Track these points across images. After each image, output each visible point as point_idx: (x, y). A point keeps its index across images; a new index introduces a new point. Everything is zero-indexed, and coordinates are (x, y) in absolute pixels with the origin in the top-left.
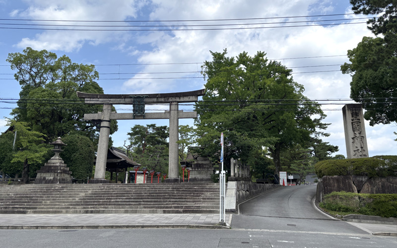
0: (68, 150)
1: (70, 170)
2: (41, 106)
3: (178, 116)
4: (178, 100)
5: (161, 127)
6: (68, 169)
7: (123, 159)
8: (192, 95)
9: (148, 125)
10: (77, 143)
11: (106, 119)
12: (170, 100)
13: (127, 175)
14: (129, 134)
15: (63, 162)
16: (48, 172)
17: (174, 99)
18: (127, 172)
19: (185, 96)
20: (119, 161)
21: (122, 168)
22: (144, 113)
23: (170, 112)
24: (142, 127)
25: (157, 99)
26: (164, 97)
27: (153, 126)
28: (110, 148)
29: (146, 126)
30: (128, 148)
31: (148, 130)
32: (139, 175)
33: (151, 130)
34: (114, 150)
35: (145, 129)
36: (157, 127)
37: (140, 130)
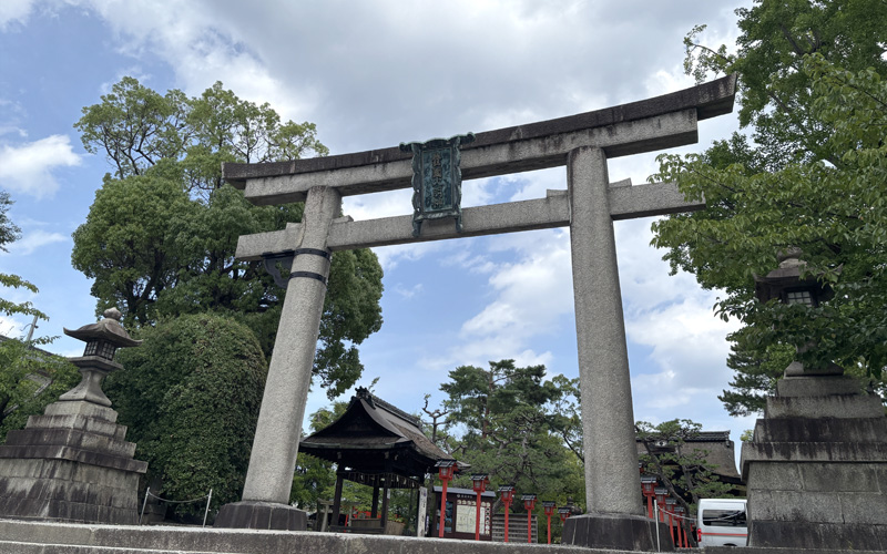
0: (153, 372)
1: (137, 456)
2: (112, 224)
3: (608, 205)
4: (604, 138)
5: (530, 369)
6: (131, 449)
7: (405, 439)
8: (672, 112)
9: (492, 364)
10: (194, 342)
11: (311, 246)
12: (568, 145)
13: (423, 499)
14: (445, 387)
15: (112, 415)
16: (22, 456)
17: (584, 139)
18: (423, 490)
19: (639, 119)
20: (389, 443)
21: (405, 474)
22: (456, 206)
23: (569, 194)
24: (479, 371)
25: (512, 148)
26: (542, 137)
27: (507, 365)
28: (364, 398)
29: (487, 368)
30: (435, 419)
31: (495, 378)
32: (464, 502)
33: (501, 380)
34: (378, 409)
35: (487, 376)
36: (518, 370)
37: (473, 377)
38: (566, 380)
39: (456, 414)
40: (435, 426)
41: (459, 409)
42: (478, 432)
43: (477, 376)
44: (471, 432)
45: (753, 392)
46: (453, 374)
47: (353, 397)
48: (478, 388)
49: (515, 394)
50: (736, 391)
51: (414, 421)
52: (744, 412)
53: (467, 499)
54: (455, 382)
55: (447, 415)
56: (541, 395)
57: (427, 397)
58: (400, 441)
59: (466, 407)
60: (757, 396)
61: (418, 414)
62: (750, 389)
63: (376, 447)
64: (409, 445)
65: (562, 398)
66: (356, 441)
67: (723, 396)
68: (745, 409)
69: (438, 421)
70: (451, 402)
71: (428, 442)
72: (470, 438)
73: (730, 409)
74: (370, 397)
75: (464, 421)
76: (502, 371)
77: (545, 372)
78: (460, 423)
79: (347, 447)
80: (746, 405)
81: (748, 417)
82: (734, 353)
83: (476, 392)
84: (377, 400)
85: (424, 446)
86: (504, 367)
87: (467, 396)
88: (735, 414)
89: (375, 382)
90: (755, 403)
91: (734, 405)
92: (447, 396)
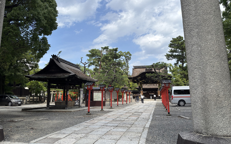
5: (113, 49)
7: (73, 74)
9: (102, 48)
13: (82, 92)
14: (88, 55)
18: (82, 89)
21: (74, 85)
24: (98, 50)
27: (106, 48)
28: (55, 59)
29: (101, 49)
30: (85, 65)
31: (103, 52)
32: (96, 91)
33: (104, 53)
34: (61, 62)
35: (100, 52)
36: (110, 49)
37: (96, 52)
38: (122, 52)
39: (91, 63)
40: (85, 67)
41: (92, 61)
42: (98, 67)
43: (97, 52)
44: (96, 68)
45: (174, 54)
46: (90, 51)
47: (51, 59)
48: (98, 55)
49: (109, 57)
50: (170, 54)
51: (77, 66)
52: (171, 59)
53: (97, 91)
54: (91, 54)
55: (89, 64)
56: (116, 57)
57: (81, 58)
58: (71, 74)
59: (94, 61)
60: (175, 55)
61: (78, 64)
62: (173, 53)
63: (61, 77)
64: (75, 76)
65: (121, 57)
66: (53, 75)
67: (166, 55)
68: (172, 58)
69: (86, 65)
70: (90, 60)
71: (83, 74)
72: (95, 70)
73: (167, 58)
74: (57, 58)
75: (94, 65)
76: (105, 50)
77: (118, 50)
78: (93, 65)
79: (49, 77)
80: (172, 57)
81: (172, 60)
82: (171, 43)
83: (97, 56)
84: (61, 59)
85: (80, 75)
86: (106, 49)
87: (94, 58)
88: (169, 60)
89: (60, 53)
90: (175, 57)
91: (169, 57)
92: (88, 58)
